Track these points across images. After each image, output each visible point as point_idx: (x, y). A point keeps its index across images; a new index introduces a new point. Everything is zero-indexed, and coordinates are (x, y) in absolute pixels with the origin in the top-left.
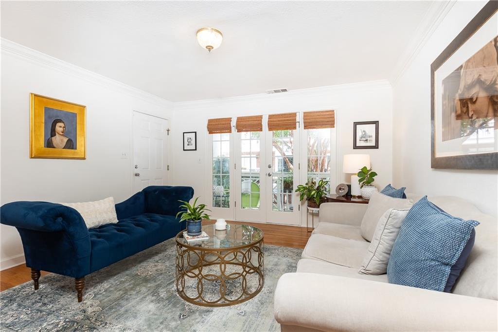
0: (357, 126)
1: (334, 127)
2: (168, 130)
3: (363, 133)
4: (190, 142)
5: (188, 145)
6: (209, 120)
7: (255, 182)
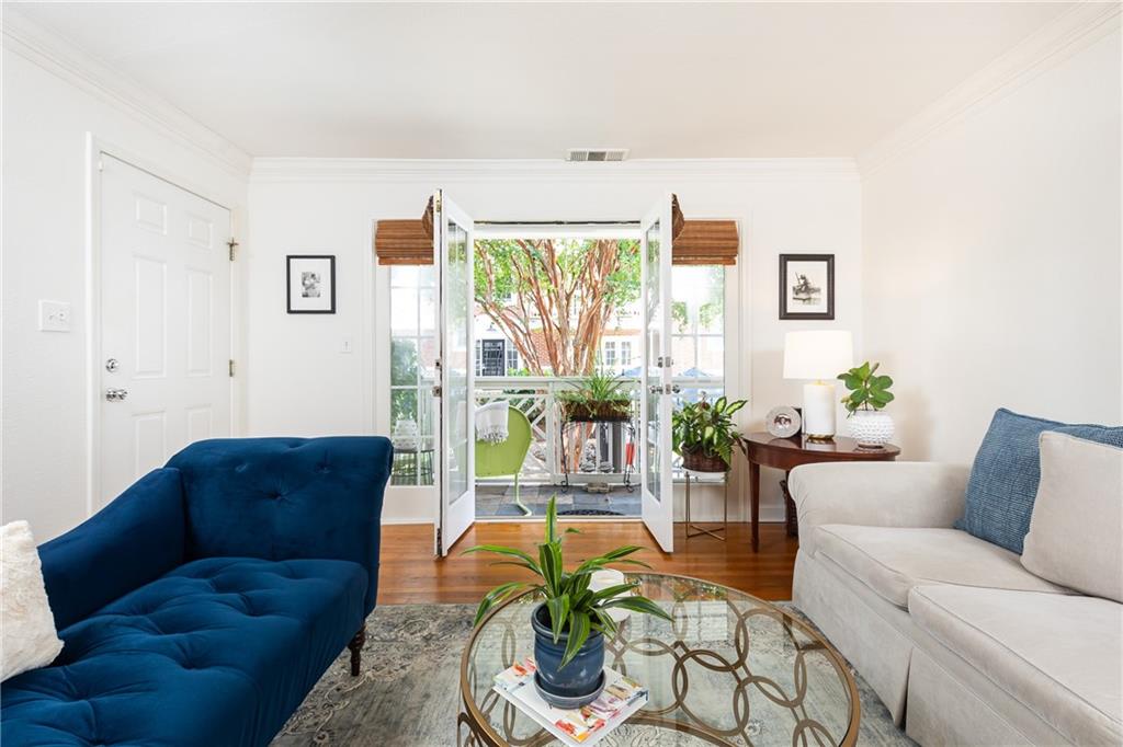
0: (789, 263)
1: (734, 263)
2: (232, 245)
3: (802, 282)
4: (312, 286)
5: (305, 296)
6: (379, 222)
7: (518, 407)
